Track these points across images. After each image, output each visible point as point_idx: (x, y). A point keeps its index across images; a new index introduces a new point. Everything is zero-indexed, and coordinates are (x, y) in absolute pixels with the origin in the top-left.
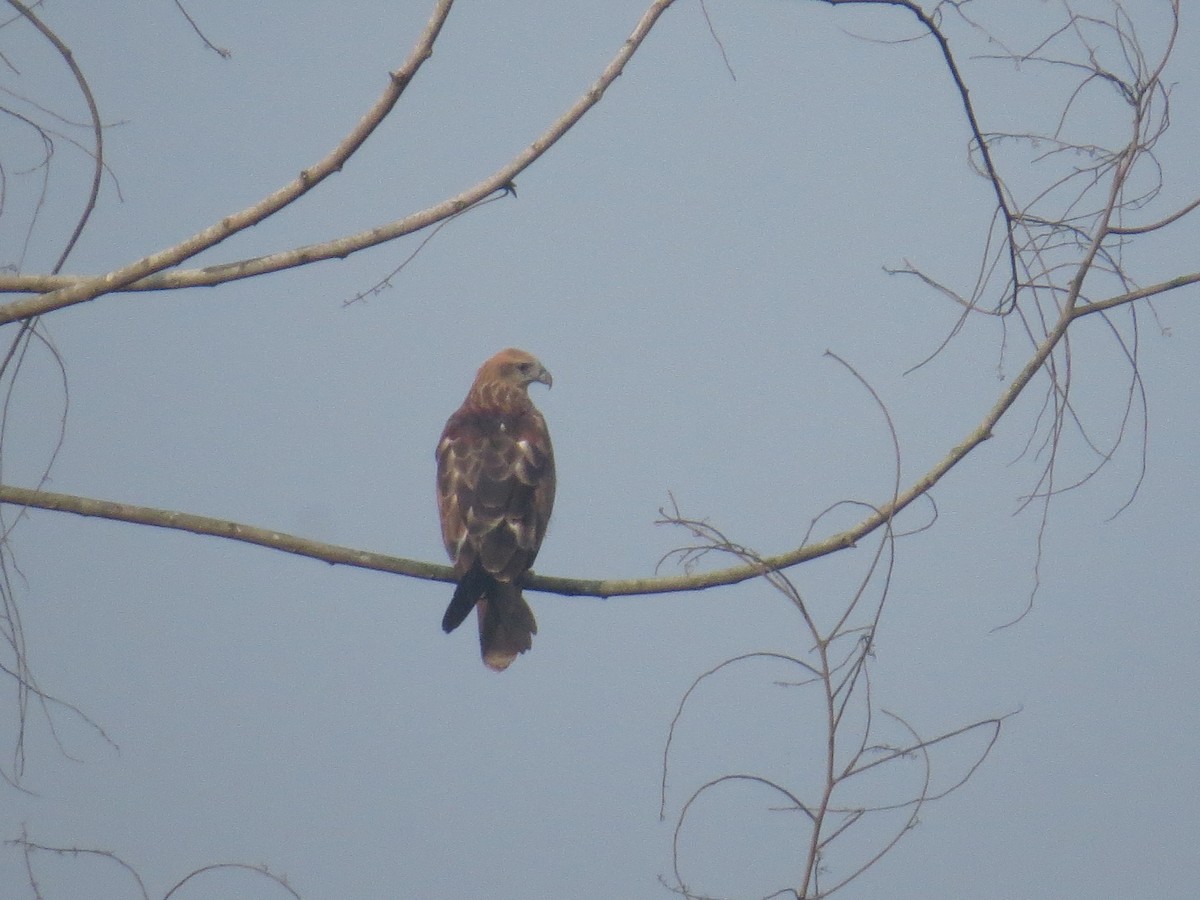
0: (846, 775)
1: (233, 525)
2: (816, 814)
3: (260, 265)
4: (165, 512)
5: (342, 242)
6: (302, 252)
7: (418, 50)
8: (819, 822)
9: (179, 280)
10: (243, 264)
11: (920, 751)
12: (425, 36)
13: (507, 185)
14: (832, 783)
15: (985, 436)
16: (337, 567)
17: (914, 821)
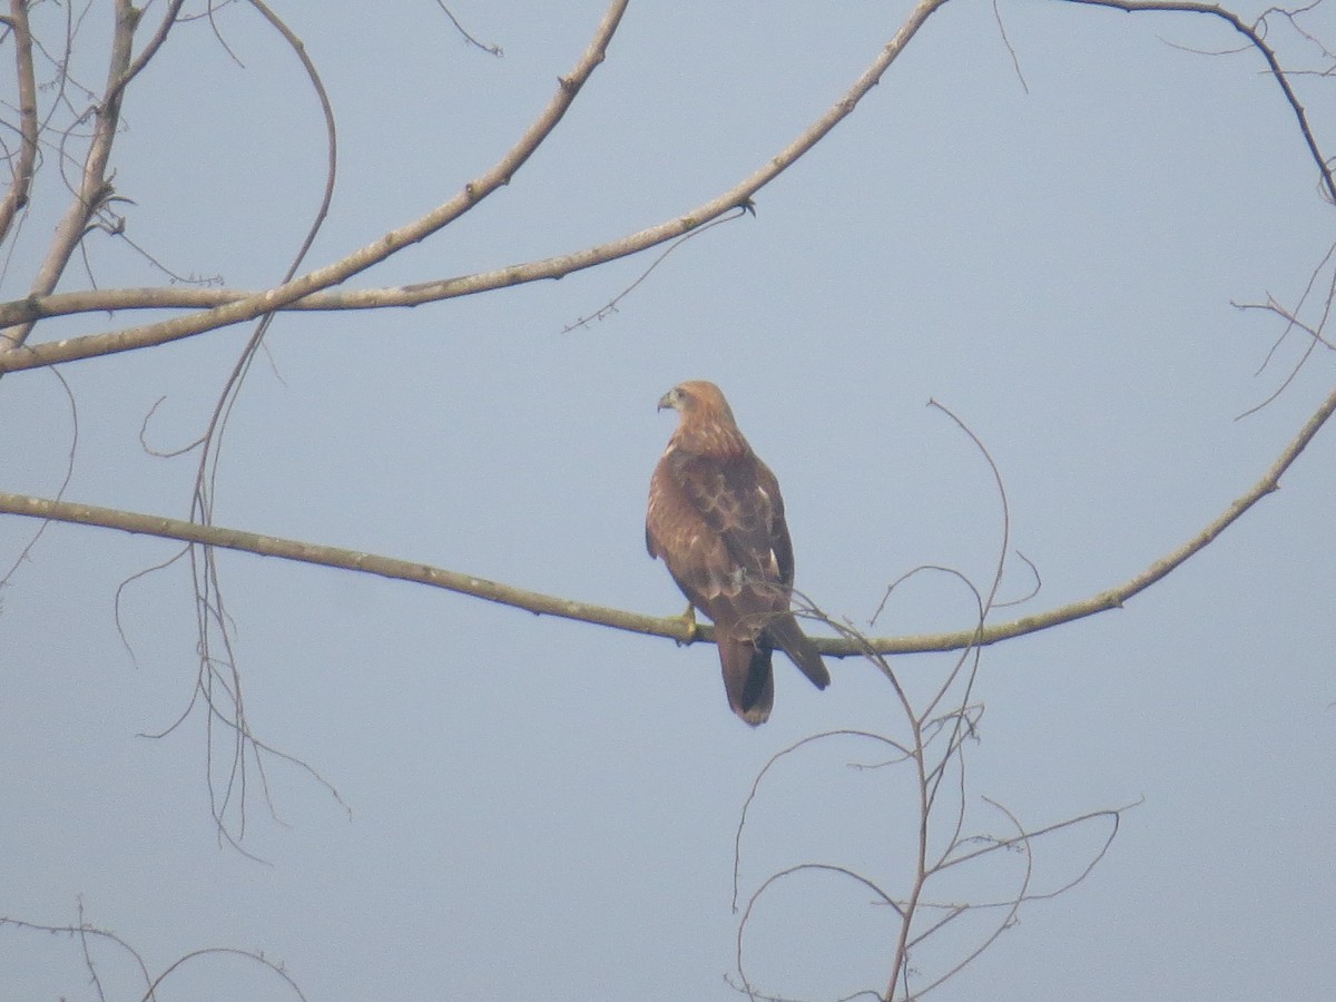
0: (937, 868)
1: (427, 570)
2: (905, 909)
3: (466, 285)
4: (352, 552)
5: (557, 262)
6: (513, 271)
7: (589, 52)
8: (908, 918)
9: (375, 298)
10: (446, 284)
11: (1022, 844)
12: (598, 39)
13: (744, 202)
14: (923, 876)
15: (1270, 488)
16: (543, 617)
17: (1013, 919)
